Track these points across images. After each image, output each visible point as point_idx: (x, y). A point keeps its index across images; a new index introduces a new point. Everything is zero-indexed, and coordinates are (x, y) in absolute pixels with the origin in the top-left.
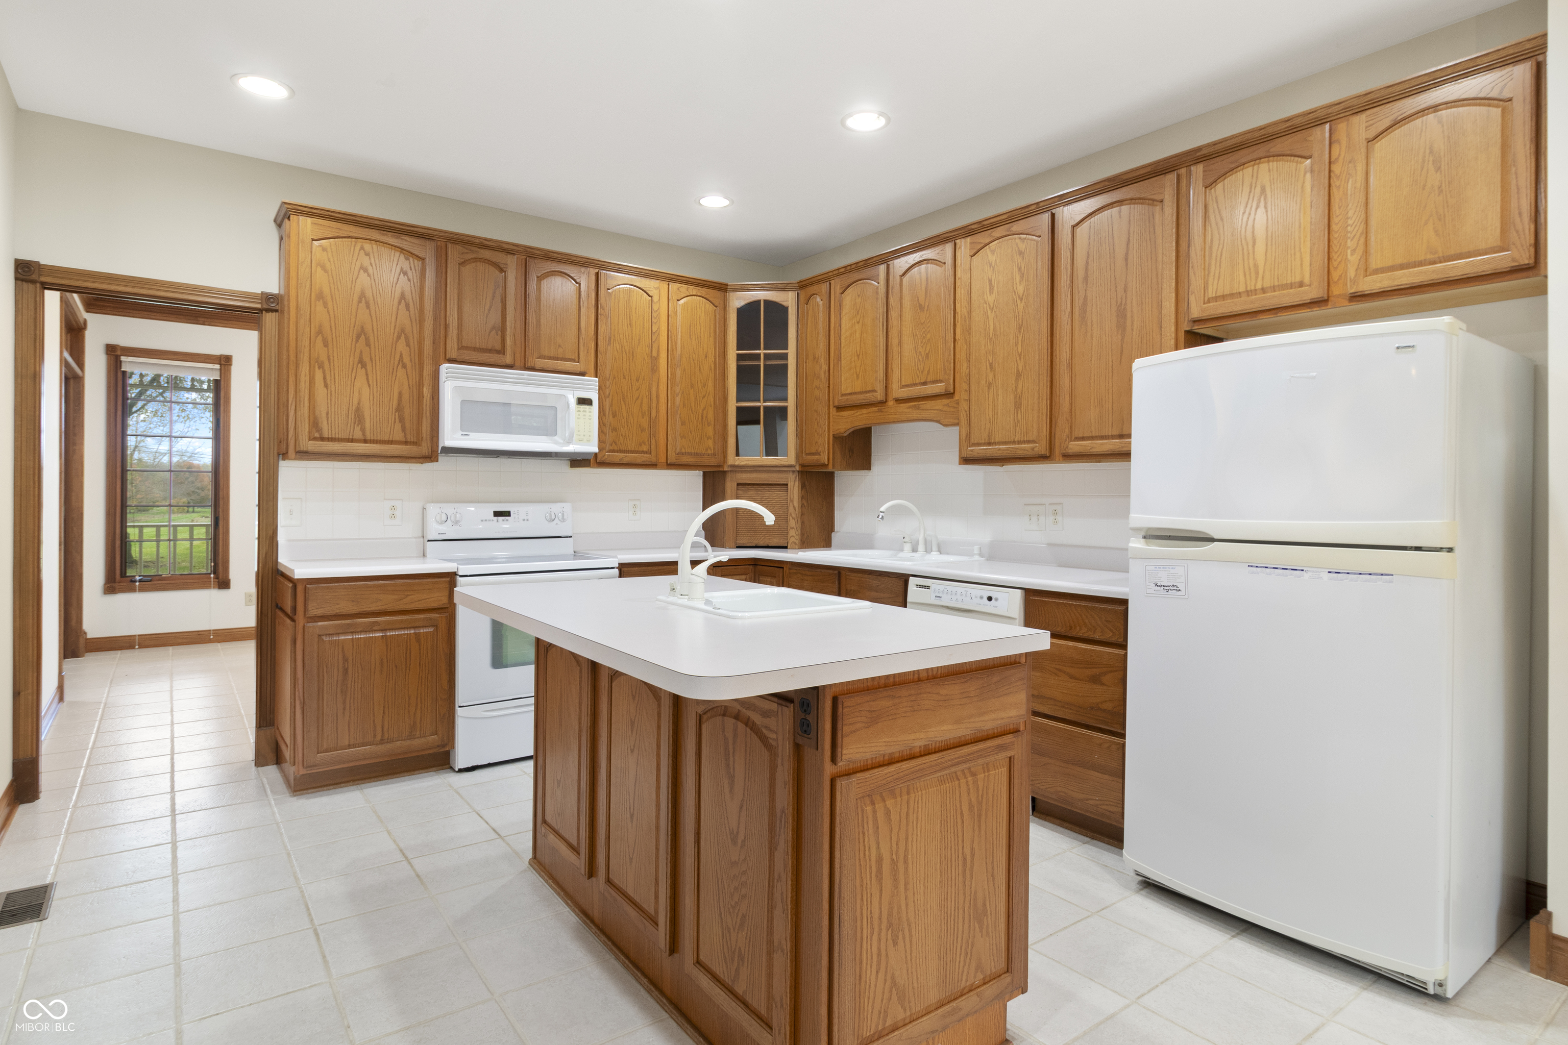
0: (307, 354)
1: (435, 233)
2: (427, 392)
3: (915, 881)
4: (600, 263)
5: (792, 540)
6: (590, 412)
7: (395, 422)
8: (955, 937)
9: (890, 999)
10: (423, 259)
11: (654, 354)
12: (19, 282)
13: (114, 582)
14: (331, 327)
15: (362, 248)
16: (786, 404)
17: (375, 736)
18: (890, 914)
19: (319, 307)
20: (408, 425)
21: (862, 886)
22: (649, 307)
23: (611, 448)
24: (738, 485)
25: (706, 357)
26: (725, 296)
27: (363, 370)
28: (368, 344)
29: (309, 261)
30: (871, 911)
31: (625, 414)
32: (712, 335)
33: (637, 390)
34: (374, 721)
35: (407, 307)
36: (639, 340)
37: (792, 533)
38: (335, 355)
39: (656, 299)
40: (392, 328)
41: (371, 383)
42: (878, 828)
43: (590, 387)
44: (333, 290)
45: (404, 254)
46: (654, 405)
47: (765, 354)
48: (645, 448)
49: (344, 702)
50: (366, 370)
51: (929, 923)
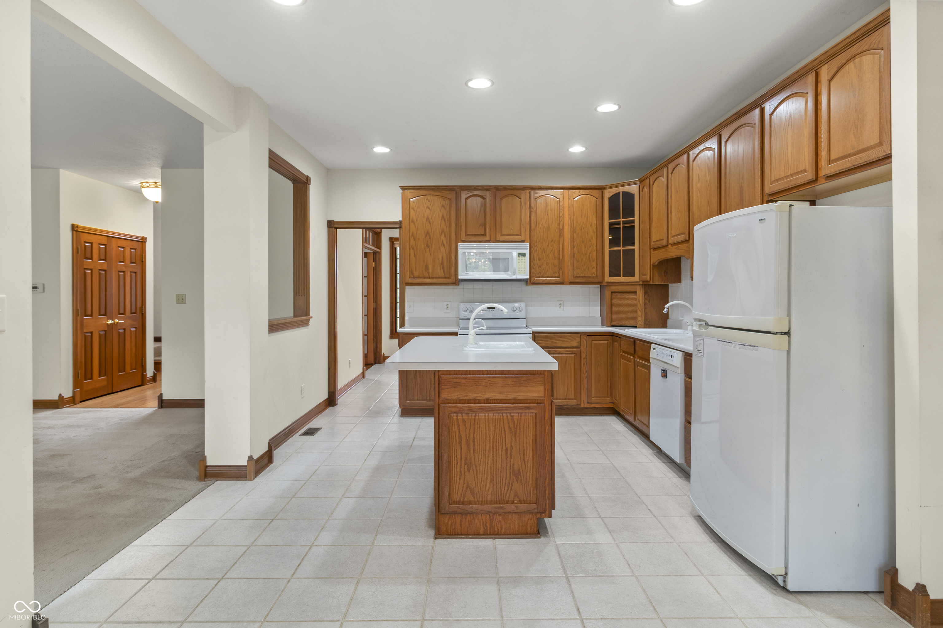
0: (408, 245)
1: (455, 187)
2: (453, 256)
3: (479, 450)
4: (531, 187)
5: (639, 323)
6: (525, 259)
7: (441, 269)
8: (502, 479)
9: (466, 491)
10: (451, 199)
11: (561, 227)
12: (329, 228)
13: (393, 334)
14: (416, 232)
15: (427, 199)
16: (634, 248)
17: (427, 398)
18: (466, 459)
19: (412, 225)
20: (446, 270)
21: (452, 445)
22: (558, 204)
23: (538, 276)
24: (612, 292)
25: (591, 225)
26: (602, 192)
27: (428, 248)
28: (430, 238)
29: (409, 208)
30: (456, 455)
31: (545, 259)
32: (595, 214)
33: (552, 246)
34: (426, 391)
35: (445, 221)
36: (552, 222)
37: (639, 319)
38: (418, 244)
39: (561, 200)
40: (439, 230)
41: (431, 254)
42: (459, 426)
43: (525, 248)
44: (417, 218)
45: (443, 198)
46: (561, 253)
47: (623, 221)
48: (556, 275)
49: (416, 382)
50: (429, 248)
51: (487, 469)
